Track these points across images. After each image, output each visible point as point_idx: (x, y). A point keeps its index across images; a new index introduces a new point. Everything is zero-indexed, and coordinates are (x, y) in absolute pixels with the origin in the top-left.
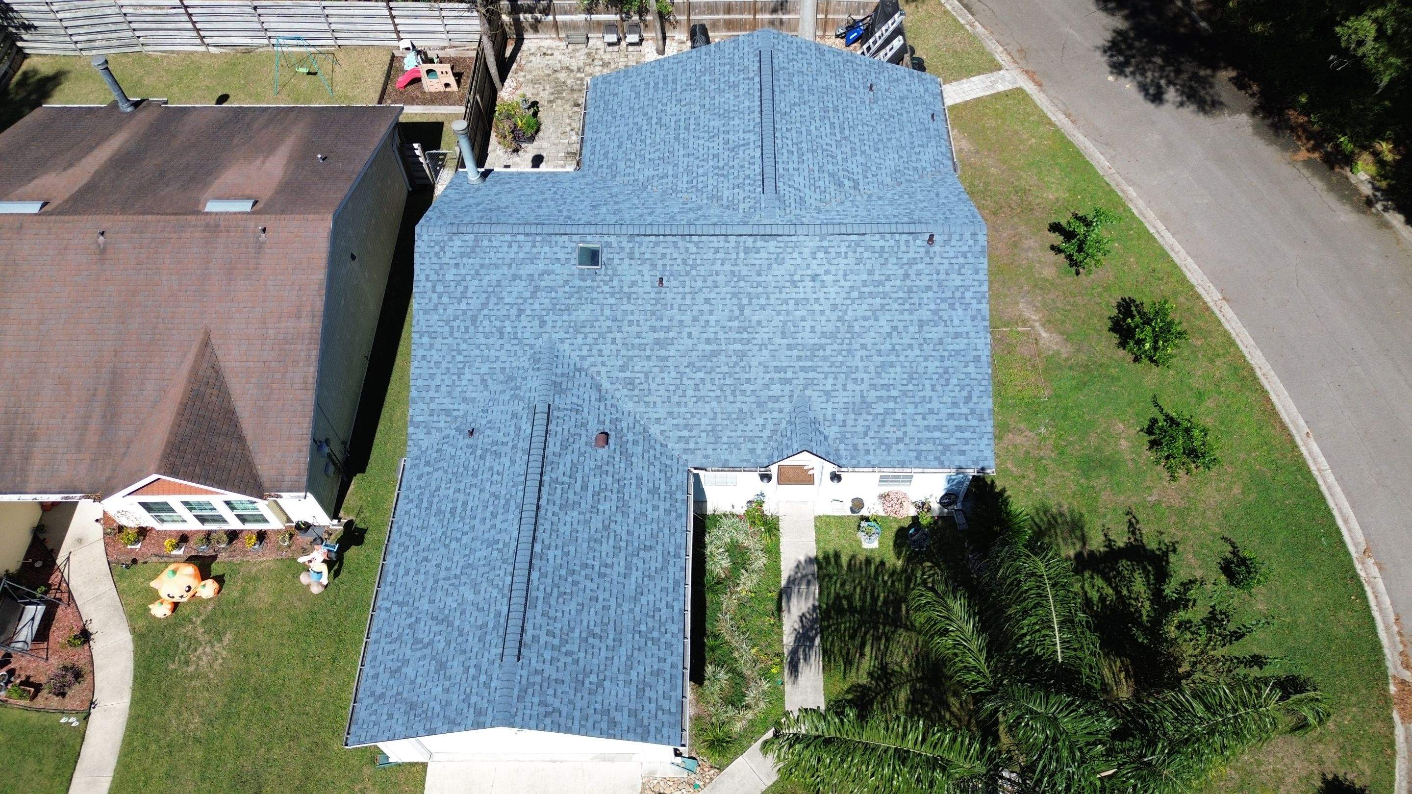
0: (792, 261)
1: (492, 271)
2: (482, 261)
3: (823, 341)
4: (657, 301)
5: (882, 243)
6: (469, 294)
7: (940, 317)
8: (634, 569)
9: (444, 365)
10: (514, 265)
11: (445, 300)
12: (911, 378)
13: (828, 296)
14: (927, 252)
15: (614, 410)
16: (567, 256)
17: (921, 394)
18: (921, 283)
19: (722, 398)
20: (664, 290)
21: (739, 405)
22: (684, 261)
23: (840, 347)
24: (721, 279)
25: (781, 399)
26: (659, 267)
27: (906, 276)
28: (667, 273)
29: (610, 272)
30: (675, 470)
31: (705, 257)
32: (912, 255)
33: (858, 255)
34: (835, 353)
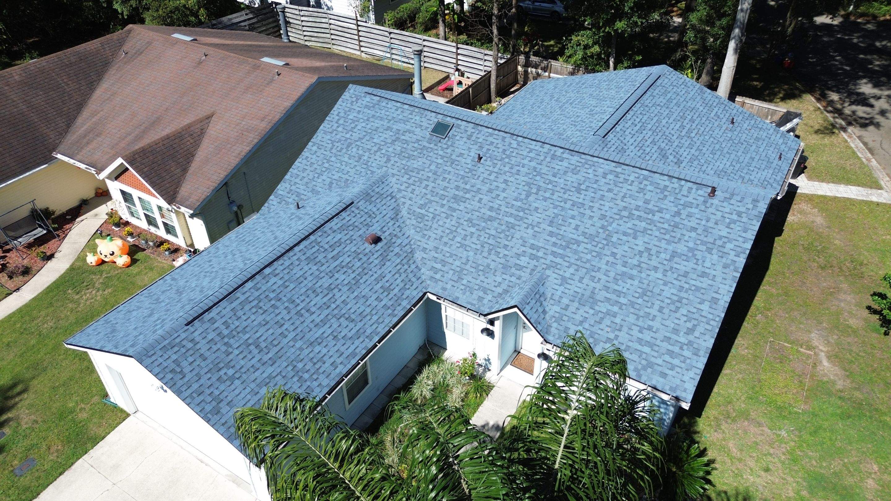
0: (585, 175)
1: (377, 121)
2: (375, 114)
3: (581, 238)
4: (471, 171)
5: (667, 183)
6: (355, 130)
7: (694, 255)
8: (328, 325)
9: (315, 166)
10: (392, 122)
11: (340, 129)
12: (644, 294)
13: (602, 207)
14: (705, 202)
15: (398, 230)
16: (428, 126)
17: (647, 310)
18: (689, 224)
19: (479, 252)
20: (479, 165)
21: (489, 261)
22: (504, 150)
23: (593, 248)
24: (524, 170)
25: (524, 269)
26: (484, 150)
27: (678, 213)
28: (488, 155)
29: (449, 143)
30: (414, 287)
31: (521, 152)
32: (690, 199)
33: (642, 186)
34: (586, 251)
